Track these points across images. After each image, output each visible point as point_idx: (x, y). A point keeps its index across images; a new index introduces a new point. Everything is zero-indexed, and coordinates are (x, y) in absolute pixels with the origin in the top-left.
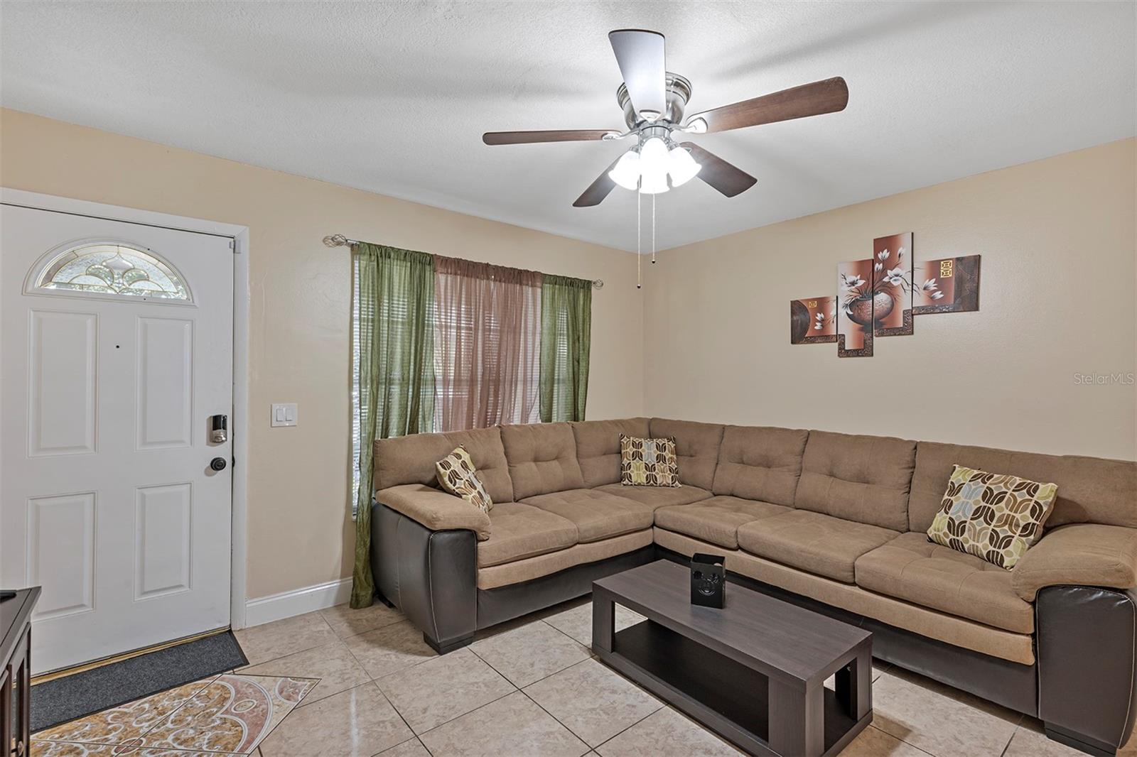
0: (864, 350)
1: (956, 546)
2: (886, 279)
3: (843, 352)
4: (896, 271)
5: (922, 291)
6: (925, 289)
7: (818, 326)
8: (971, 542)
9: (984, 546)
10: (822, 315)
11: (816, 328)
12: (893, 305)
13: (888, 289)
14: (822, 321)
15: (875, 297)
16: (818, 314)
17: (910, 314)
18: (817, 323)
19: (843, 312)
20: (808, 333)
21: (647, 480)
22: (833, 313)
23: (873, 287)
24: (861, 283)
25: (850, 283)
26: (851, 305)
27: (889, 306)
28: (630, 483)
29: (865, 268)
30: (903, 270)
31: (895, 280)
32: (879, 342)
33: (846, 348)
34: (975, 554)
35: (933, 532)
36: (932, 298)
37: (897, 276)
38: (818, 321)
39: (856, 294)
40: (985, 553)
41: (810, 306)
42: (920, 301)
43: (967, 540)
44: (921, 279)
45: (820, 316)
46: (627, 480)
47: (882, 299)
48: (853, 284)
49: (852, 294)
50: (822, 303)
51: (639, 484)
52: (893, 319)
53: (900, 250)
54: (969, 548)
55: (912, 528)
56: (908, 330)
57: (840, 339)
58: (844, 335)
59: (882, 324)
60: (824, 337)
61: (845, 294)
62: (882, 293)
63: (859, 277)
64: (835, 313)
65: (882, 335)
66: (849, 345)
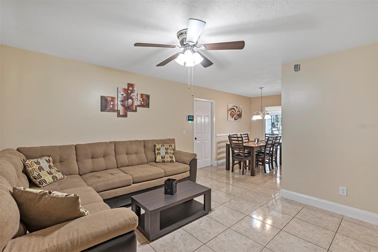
0: (125, 116)
1: (164, 162)
2: (131, 96)
3: (119, 115)
4: (134, 94)
5: (139, 101)
6: (140, 100)
7: (111, 106)
8: (167, 160)
9: (169, 159)
10: (113, 103)
11: (111, 107)
12: (133, 103)
13: (132, 98)
14: (113, 105)
15: (128, 100)
16: (112, 102)
17: (136, 107)
18: (111, 105)
19: (119, 103)
20: (108, 108)
21: (53, 179)
22: (116, 103)
23: (128, 97)
24: (125, 95)
25: (122, 94)
26: (122, 101)
27: (132, 103)
28: (46, 184)
29: (126, 91)
30: (135, 94)
31: (133, 97)
32: (129, 113)
33: (120, 114)
34: (168, 162)
35: (158, 160)
36: (141, 103)
37: (134, 95)
38: (112, 105)
39: (123, 98)
40: (170, 161)
41: (109, 99)
42: (139, 104)
43: (166, 160)
44: (139, 98)
45: (112, 103)
46: (44, 183)
47: (130, 101)
48: (122, 95)
49: (122, 98)
50: (113, 99)
51: (51, 183)
52: (133, 107)
53: (135, 89)
54: (166, 161)
55: (148, 162)
56: (136, 111)
57: (118, 111)
58: (120, 110)
59: (130, 108)
60: (113, 110)
61: (120, 98)
62: (130, 100)
63: (124, 93)
64: (117, 103)
65: (129, 111)
66: (121, 114)
